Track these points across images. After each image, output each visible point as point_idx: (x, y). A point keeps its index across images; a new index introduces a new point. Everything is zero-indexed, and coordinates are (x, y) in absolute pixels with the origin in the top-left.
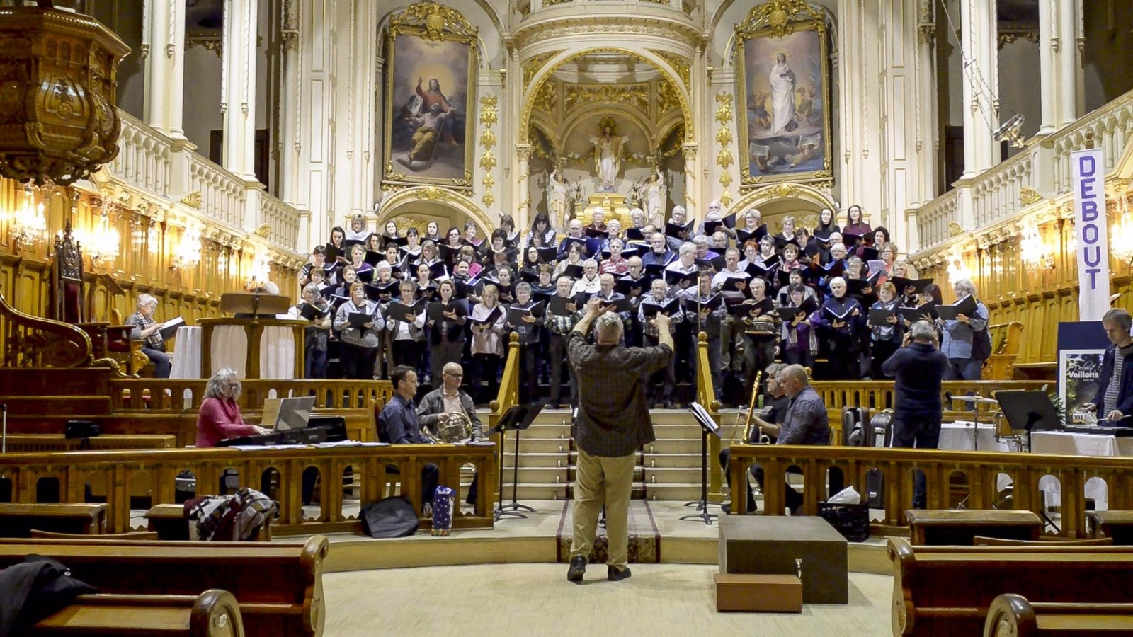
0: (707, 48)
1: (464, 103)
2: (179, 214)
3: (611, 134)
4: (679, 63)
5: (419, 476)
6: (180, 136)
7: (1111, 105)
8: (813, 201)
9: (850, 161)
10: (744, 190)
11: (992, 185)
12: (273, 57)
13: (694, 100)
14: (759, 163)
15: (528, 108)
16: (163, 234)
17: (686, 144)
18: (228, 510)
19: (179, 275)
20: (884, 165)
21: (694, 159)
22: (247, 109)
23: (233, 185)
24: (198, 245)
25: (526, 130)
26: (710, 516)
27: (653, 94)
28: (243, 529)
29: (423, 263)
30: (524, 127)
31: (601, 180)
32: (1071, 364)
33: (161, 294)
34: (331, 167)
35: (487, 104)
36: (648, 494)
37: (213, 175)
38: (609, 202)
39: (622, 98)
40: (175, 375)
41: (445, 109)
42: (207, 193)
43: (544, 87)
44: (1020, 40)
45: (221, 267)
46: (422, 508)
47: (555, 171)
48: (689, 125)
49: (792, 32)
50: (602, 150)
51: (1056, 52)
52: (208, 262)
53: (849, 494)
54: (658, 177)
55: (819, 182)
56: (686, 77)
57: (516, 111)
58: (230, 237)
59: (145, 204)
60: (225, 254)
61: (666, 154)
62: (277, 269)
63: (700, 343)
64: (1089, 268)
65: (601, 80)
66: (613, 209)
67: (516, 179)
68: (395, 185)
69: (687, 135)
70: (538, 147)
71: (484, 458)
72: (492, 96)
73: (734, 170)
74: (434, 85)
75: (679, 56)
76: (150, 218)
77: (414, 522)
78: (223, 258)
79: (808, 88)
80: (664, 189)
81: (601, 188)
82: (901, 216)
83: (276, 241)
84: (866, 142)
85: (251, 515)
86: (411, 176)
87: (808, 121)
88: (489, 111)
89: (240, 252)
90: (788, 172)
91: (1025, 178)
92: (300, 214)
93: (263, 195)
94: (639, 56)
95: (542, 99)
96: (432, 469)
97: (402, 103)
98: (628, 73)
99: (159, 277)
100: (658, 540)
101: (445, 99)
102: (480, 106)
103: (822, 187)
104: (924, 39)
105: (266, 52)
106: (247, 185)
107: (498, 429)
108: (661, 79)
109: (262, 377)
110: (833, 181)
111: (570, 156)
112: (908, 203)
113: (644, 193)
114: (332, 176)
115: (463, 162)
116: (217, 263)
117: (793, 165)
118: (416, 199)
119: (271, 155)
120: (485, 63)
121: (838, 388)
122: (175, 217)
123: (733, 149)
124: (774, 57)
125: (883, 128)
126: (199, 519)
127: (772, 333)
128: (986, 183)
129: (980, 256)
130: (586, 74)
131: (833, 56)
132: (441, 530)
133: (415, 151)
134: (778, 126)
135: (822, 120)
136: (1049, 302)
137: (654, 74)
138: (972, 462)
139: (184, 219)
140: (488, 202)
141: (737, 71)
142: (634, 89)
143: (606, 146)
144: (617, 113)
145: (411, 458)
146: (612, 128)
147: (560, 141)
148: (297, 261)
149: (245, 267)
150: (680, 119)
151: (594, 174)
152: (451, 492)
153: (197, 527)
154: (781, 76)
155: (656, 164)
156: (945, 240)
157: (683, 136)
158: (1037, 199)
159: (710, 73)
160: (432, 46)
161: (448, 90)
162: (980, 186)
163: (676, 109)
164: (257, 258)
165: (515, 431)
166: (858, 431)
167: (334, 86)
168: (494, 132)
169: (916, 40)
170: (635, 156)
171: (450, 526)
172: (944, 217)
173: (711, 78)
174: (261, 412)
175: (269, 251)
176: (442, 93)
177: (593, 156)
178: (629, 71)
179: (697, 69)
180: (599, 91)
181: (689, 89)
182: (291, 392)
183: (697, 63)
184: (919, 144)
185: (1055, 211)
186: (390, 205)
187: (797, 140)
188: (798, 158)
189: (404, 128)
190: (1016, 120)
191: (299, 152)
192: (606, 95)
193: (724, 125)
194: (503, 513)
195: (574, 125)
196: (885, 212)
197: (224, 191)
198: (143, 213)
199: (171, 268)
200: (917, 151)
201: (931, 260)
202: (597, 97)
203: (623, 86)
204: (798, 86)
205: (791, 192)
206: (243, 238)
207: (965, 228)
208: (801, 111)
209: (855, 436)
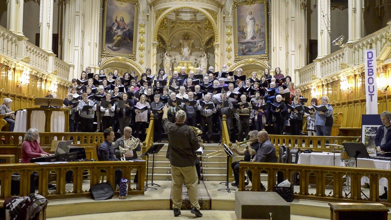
0: (223, 8)
1: (133, 26)
2: (20, 65)
3: (187, 39)
4: (213, 13)
5: (114, 174)
6: (22, 35)
7: (376, 33)
8: (261, 65)
9: (275, 51)
10: (236, 61)
11: (328, 61)
12: (60, 6)
13: (218, 27)
14: (241, 51)
15: (157, 28)
16: (14, 73)
17: (215, 43)
18: (24, 205)
19: (21, 88)
20: (287, 53)
21: (218, 49)
22: (49, 25)
23: (43, 55)
24: (28, 77)
25: (156, 37)
26: (230, 189)
27: (203, 24)
28: (31, 214)
29: (116, 86)
30: (155, 35)
31: (183, 56)
32: (366, 131)
33: (13, 96)
34: (82, 49)
35: (142, 27)
36: (204, 178)
37: (35, 50)
38: (186, 64)
39: (192, 26)
40: (16, 130)
41: (126, 28)
42: (33, 57)
43: (163, 21)
44: (336, 9)
45: (38, 86)
46: (115, 186)
47: (167, 52)
48: (216, 37)
49: (254, 3)
50: (184, 45)
51: (354, 13)
52: (33, 84)
53: (286, 183)
54: (204, 55)
55: (263, 59)
56: (216, 19)
57: (152, 30)
58: (42, 74)
59: (7, 61)
60: (40, 81)
61: (207, 47)
62: (61, 87)
63: (223, 119)
64: (370, 93)
65: (184, 19)
66: (187, 67)
67: (152, 55)
68: (107, 56)
69: (216, 40)
70: (160, 43)
71: (141, 167)
72: (144, 24)
73: (232, 54)
74: (122, 19)
75: (213, 11)
76: (9, 66)
77: (112, 193)
78: (39, 82)
79: (260, 24)
80: (207, 60)
81: (183, 59)
82: (293, 72)
83: (60, 76)
84: (281, 44)
85: (35, 207)
86: (113, 53)
87: (260, 36)
88: (142, 29)
89: (46, 80)
90: (252, 55)
91: (341, 59)
92: (70, 66)
93: (55, 58)
94: (199, 10)
95: (162, 25)
96: (119, 171)
97: (109, 26)
98: (194, 17)
99: (13, 90)
100: (210, 201)
101: (126, 24)
102: (139, 27)
103: (264, 60)
104: (302, 8)
105: (58, 4)
106: (49, 55)
107: (146, 154)
108: (207, 19)
109: (52, 131)
110: (268, 58)
111: (172, 47)
112: (296, 67)
113: (199, 61)
114: (83, 52)
115: (132, 48)
116: (36, 84)
117: (254, 52)
118: (114, 61)
119: (59, 43)
120: (141, 11)
121: (277, 138)
122: (19, 66)
123: (232, 46)
124: (248, 12)
125: (287, 40)
126: (10, 209)
127: (249, 115)
128: (326, 60)
129: (323, 87)
130: (178, 17)
131: (269, 13)
132: (123, 196)
133: (114, 44)
134: (249, 38)
135: (264, 36)
136: (350, 105)
137: (203, 17)
138: (335, 171)
139: (23, 67)
140: (141, 63)
141: (234, 17)
142: (196, 23)
143: (186, 43)
144: (189, 31)
145: (111, 167)
146: (188, 37)
147: (169, 41)
148: (69, 84)
149: (48, 86)
150: (213, 34)
151: (181, 54)
152: (127, 181)
153: (9, 213)
154: (250, 19)
155: (204, 51)
156: (310, 81)
157: (214, 40)
158: (346, 67)
159: (224, 17)
160: (121, 4)
161: (127, 21)
162: (323, 62)
163: (211, 30)
164: (52, 83)
165: (153, 154)
166: (285, 155)
167: (84, 18)
168: (144, 37)
169: (300, 7)
170: (196, 47)
171: (127, 195)
172: (309, 73)
173: (224, 20)
174: (51, 146)
175: (57, 80)
176: (125, 22)
177: (181, 47)
178: (194, 16)
179: (220, 16)
180: (183, 23)
181: (216, 23)
182: (63, 137)
183: (219, 13)
184: (300, 46)
185: (353, 71)
186: (104, 64)
187: (256, 43)
188: (256, 49)
189: (110, 35)
190: (342, 37)
191: (70, 43)
192: (186, 24)
193: (229, 37)
194: (148, 188)
195: (173, 36)
196: (287, 70)
197: (40, 57)
198: (6, 64)
199: (17, 86)
200: (299, 48)
201: (304, 88)
202: (182, 26)
203: (192, 21)
204: (256, 23)
205: (253, 62)
206: (47, 75)
207: (318, 77)
208: (257, 33)
209: (284, 157)
